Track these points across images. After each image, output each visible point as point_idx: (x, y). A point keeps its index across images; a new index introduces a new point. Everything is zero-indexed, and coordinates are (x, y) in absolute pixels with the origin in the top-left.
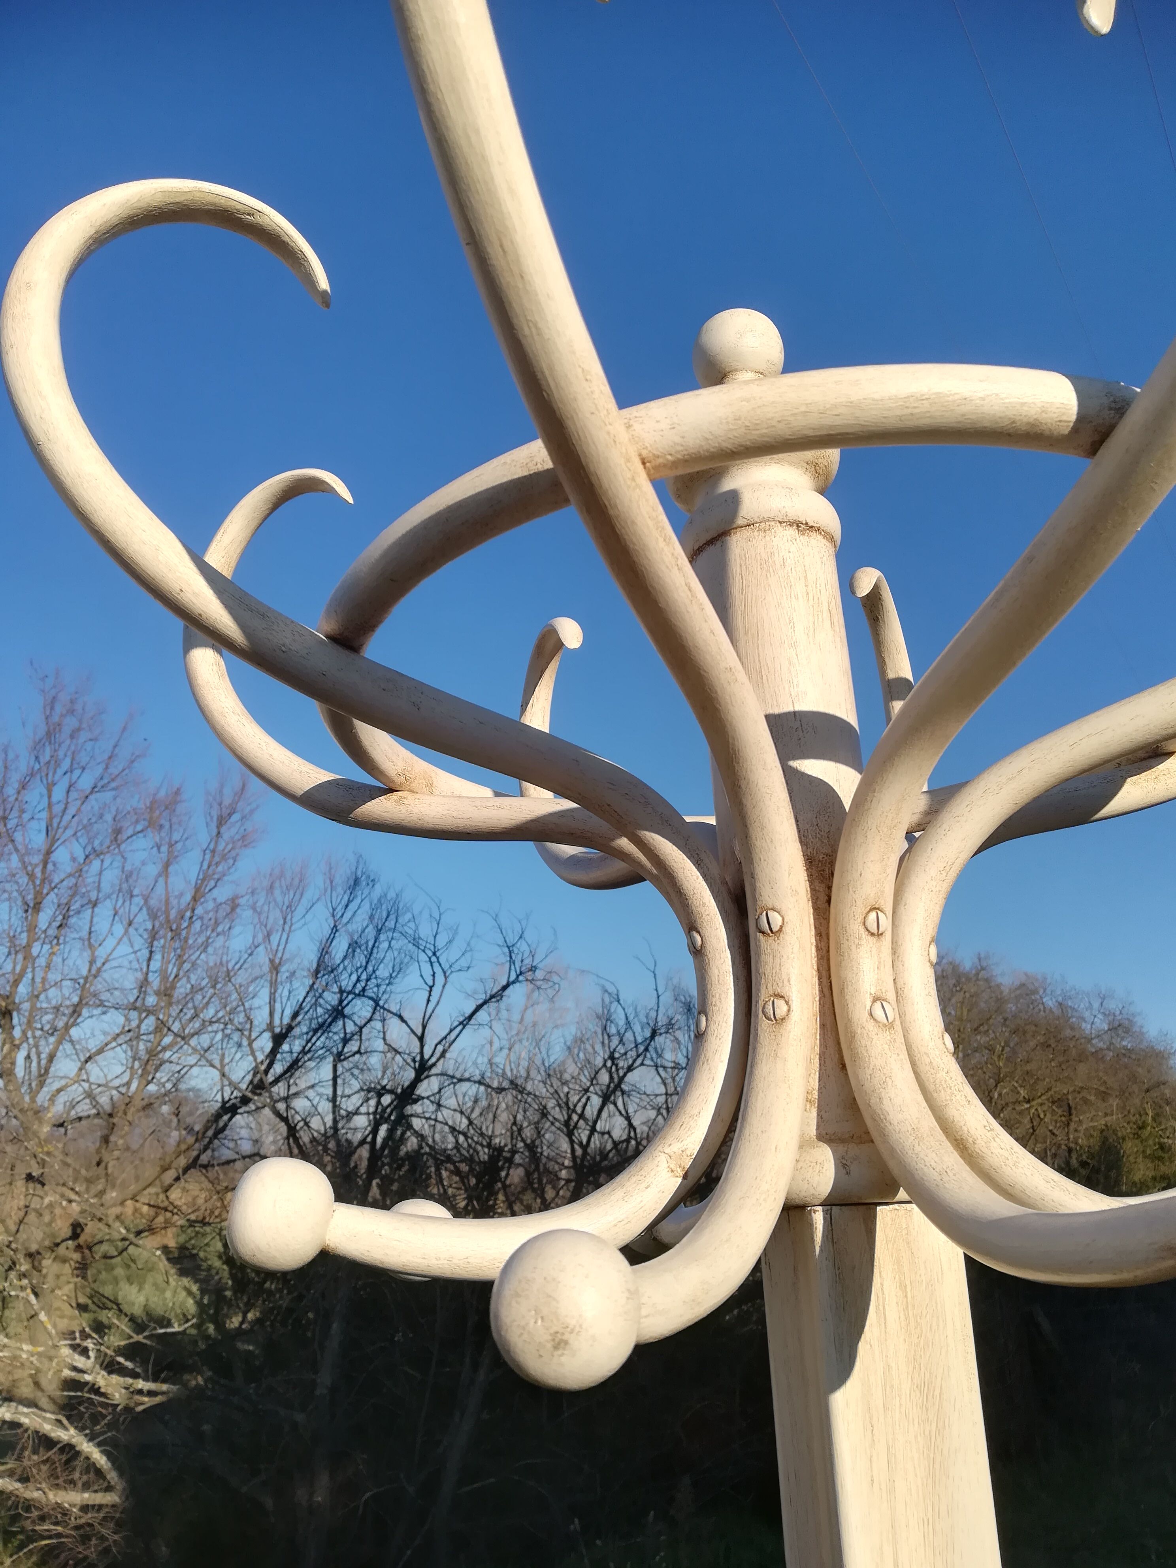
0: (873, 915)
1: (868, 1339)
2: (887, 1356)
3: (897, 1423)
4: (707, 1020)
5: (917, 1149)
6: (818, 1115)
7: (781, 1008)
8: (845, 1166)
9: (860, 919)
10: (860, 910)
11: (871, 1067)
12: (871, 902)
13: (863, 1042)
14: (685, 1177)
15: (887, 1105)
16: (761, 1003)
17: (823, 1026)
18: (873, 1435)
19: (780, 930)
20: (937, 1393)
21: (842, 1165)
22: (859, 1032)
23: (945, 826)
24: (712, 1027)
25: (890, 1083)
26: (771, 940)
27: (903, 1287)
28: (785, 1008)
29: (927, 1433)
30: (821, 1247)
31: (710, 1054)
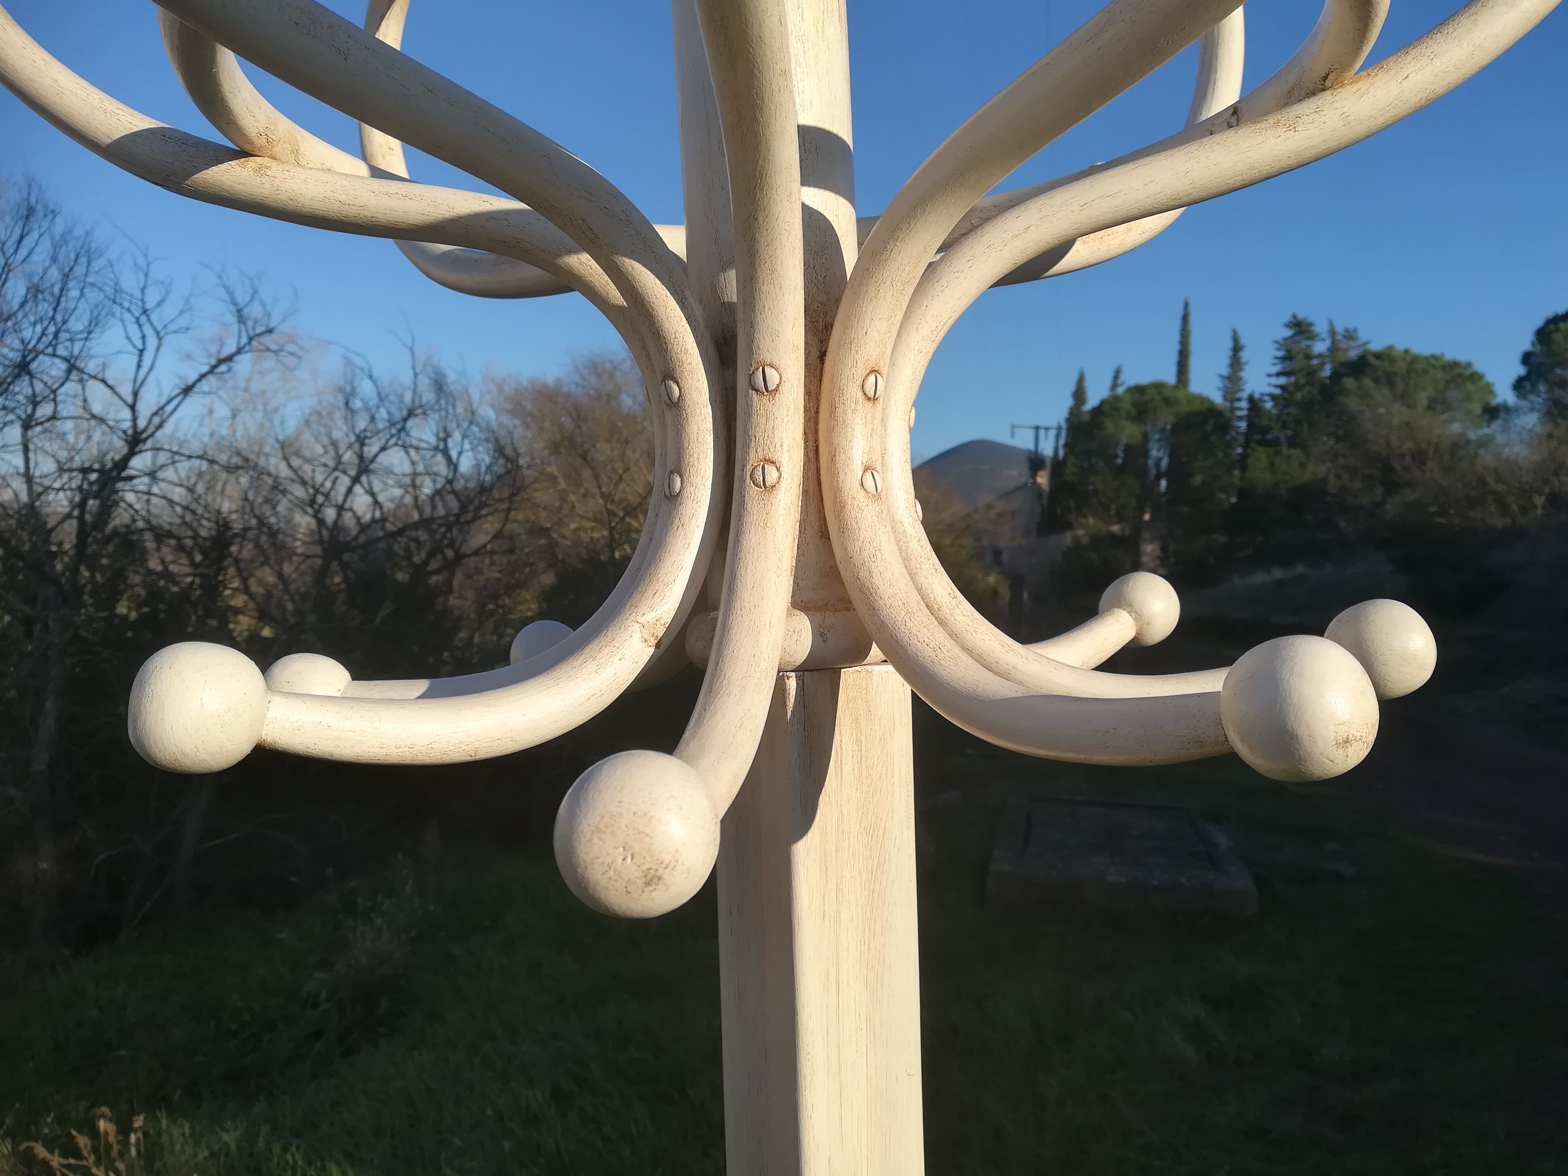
0: (872, 379)
1: (827, 792)
2: (841, 805)
3: (846, 862)
4: (682, 481)
5: (910, 624)
6: (794, 583)
7: (772, 475)
8: (822, 634)
9: (859, 383)
10: (860, 371)
11: (861, 539)
12: (872, 364)
13: (853, 514)
14: (658, 646)
15: (877, 579)
16: (749, 468)
17: (805, 492)
18: (827, 875)
19: (776, 389)
20: (881, 833)
21: (819, 634)
22: (849, 502)
23: (943, 281)
24: (689, 489)
25: (879, 557)
26: (765, 400)
27: (858, 742)
28: (776, 475)
29: (869, 868)
30: (793, 712)
31: (685, 519)
